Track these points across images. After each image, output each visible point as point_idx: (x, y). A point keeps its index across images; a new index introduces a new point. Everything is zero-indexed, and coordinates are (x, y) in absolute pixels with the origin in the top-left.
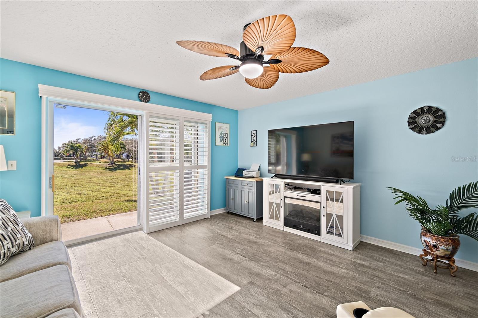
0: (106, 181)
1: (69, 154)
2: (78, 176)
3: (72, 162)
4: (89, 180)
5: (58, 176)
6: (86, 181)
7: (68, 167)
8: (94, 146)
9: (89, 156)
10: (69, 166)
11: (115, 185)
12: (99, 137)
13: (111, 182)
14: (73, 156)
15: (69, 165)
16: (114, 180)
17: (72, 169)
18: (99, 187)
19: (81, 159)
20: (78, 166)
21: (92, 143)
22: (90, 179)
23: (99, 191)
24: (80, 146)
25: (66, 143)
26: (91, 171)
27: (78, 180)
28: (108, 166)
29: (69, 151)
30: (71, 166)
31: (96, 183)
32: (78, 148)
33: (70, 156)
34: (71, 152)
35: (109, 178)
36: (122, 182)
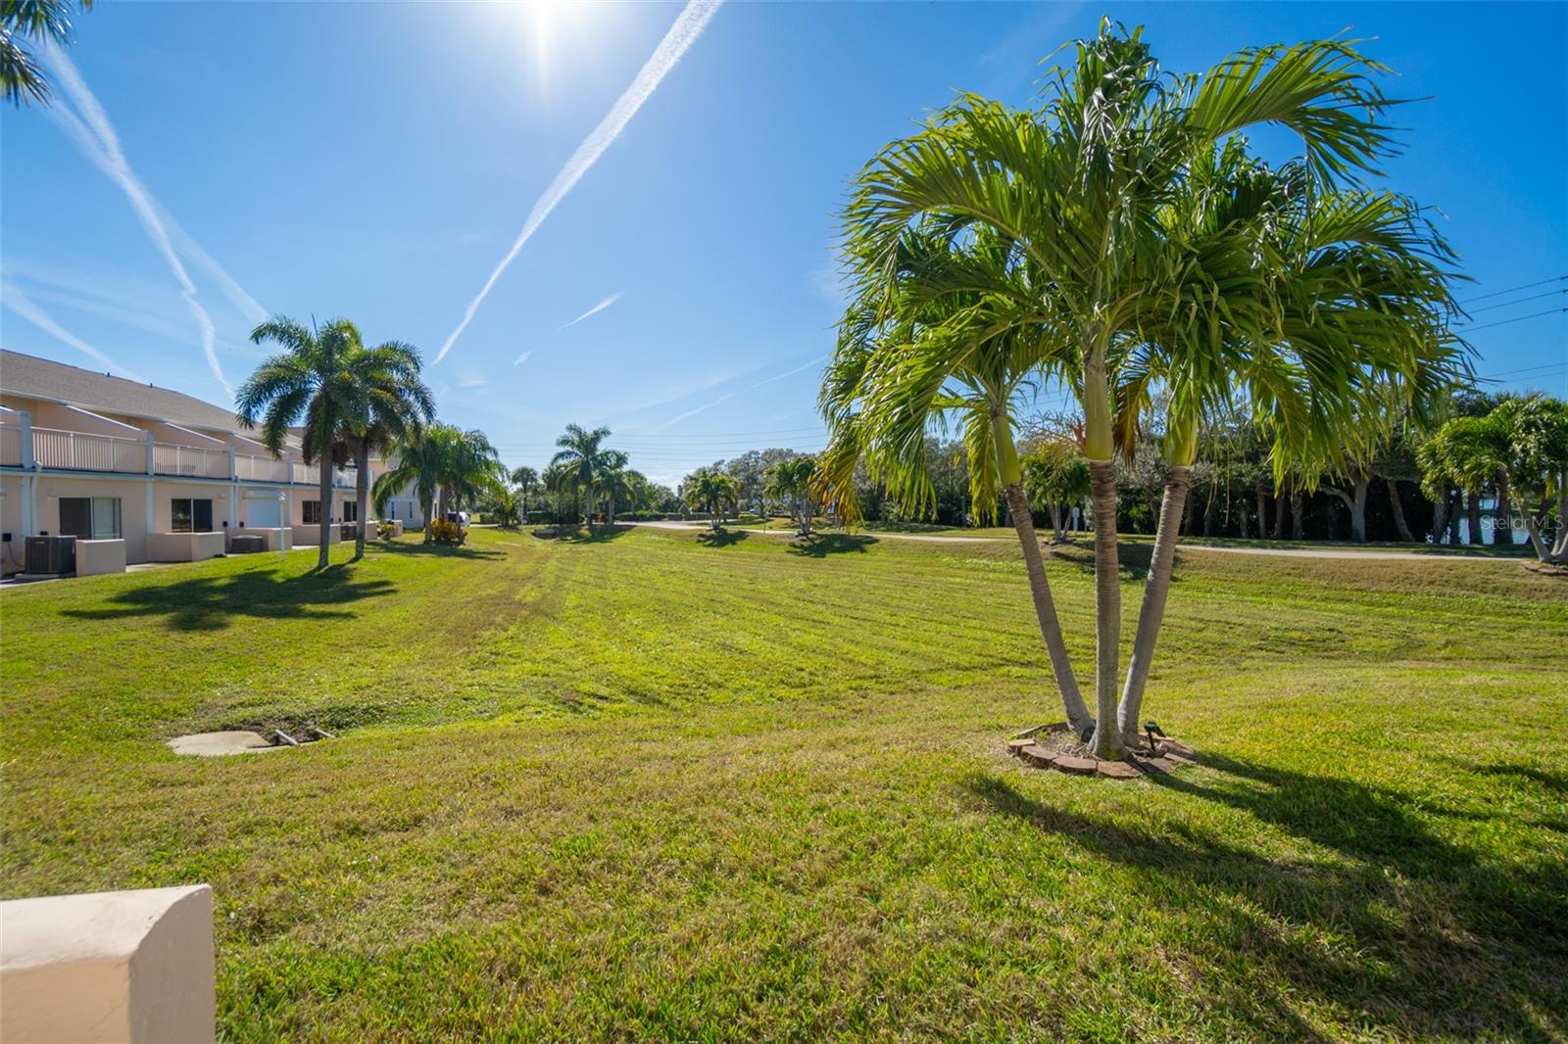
0: (799, 595)
1: (698, 505)
2: (722, 572)
3: (705, 527)
4: (748, 587)
5: (674, 569)
6: (741, 593)
7: (699, 541)
8: (755, 481)
9: (742, 509)
10: (703, 538)
11: (828, 615)
12: (766, 453)
13: (812, 602)
14: (709, 510)
15: (701, 535)
16: (819, 593)
17: (710, 545)
18: (781, 621)
19: (726, 517)
20: (722, 539)
21: (751, 471)
22: (752, 586)
23: (782, 639)
24: (723, 481)
25: (692, 472)
26: (751, 556)
27: (719, 589)
28: (796, 541)
29: (699, 496)
30: (709, 538)
31: (772, 603)
32: (718, 488)
33: (700, 509)
34: (703, 499)
35: (803, 584)
36: (843, 602)
